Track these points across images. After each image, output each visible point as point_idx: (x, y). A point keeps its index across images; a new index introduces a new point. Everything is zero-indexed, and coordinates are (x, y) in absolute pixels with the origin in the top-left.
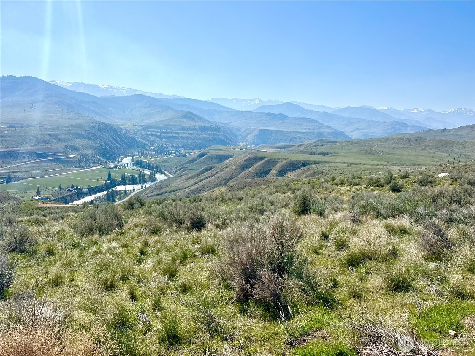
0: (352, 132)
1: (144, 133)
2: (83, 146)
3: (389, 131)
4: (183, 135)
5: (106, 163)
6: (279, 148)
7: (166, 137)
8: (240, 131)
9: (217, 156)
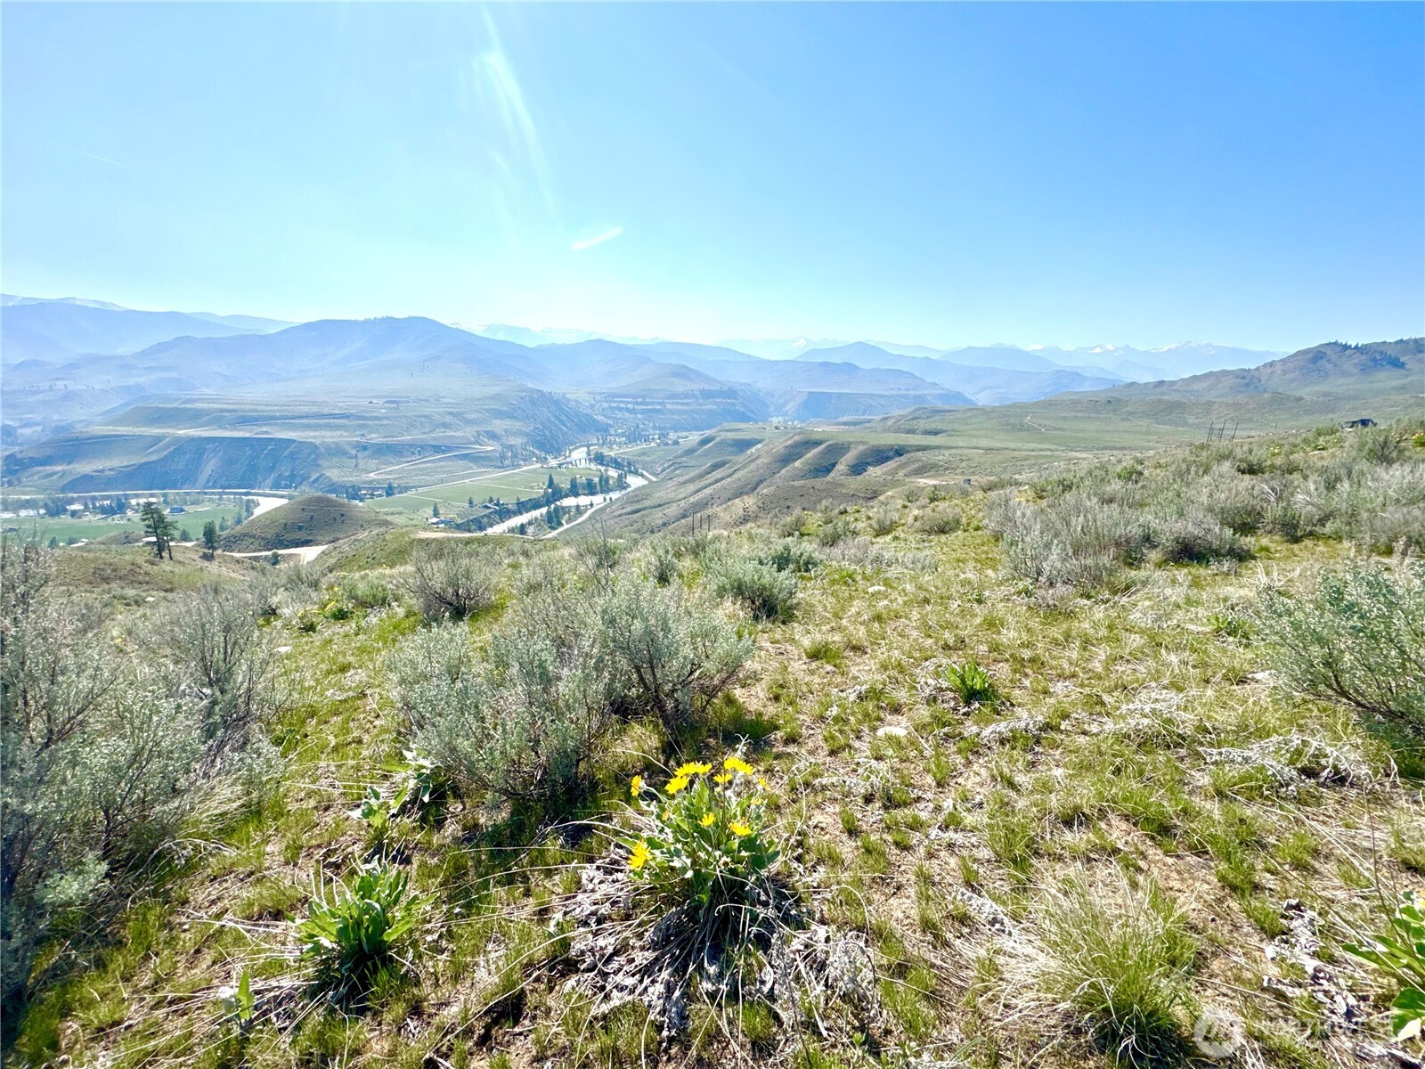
1: (605, 405)
2: (506, 431)
4: (672, 407)
5: (546, 459)
6: (845, 424)
7: (643, 412)
8: (773, 396)
9: (733, 440)
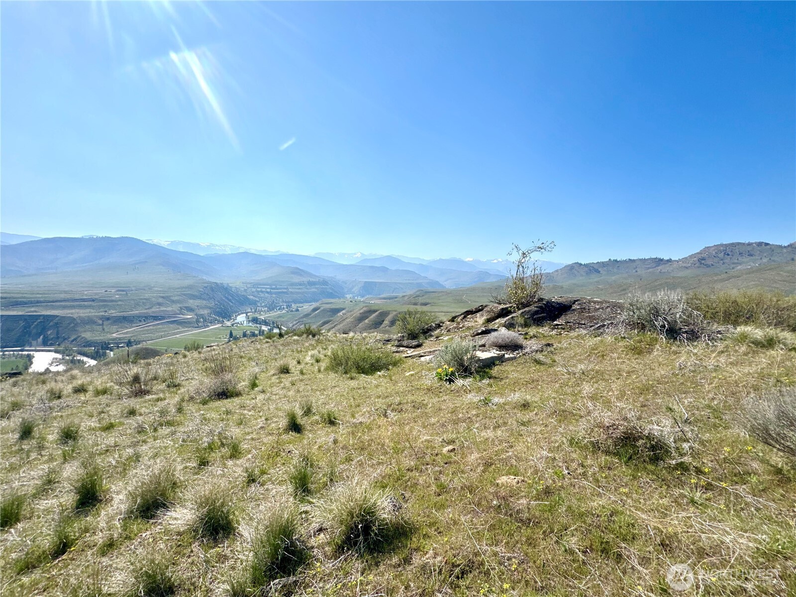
0: (446, 281)
1: (254, 290)
2: (198, 306)
3: (476, 280)
4: (293, 290)
5: (223, 322)
6: (384, 298)
7: (275, 293)
8: (346, 283)
9: (330, 309)
